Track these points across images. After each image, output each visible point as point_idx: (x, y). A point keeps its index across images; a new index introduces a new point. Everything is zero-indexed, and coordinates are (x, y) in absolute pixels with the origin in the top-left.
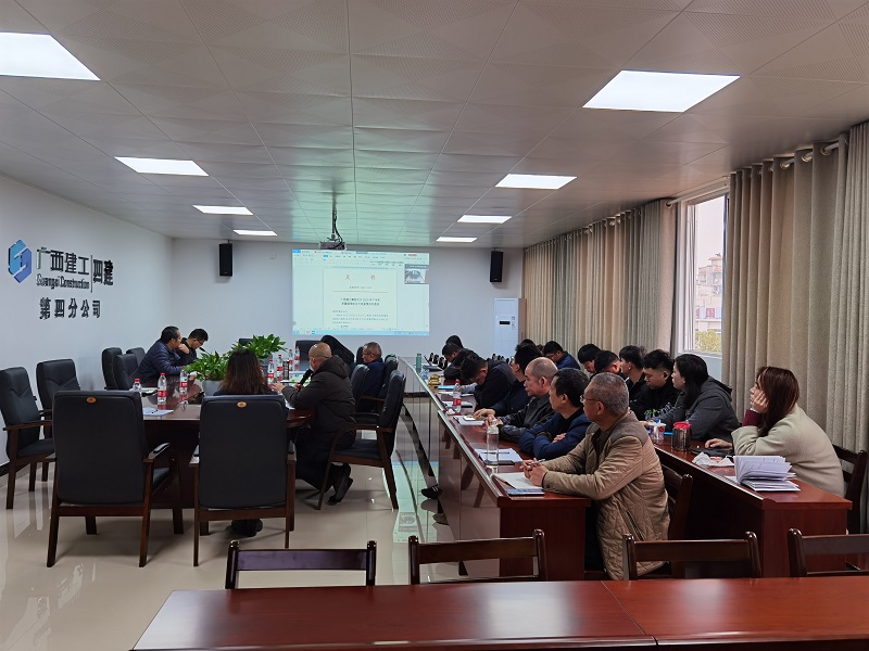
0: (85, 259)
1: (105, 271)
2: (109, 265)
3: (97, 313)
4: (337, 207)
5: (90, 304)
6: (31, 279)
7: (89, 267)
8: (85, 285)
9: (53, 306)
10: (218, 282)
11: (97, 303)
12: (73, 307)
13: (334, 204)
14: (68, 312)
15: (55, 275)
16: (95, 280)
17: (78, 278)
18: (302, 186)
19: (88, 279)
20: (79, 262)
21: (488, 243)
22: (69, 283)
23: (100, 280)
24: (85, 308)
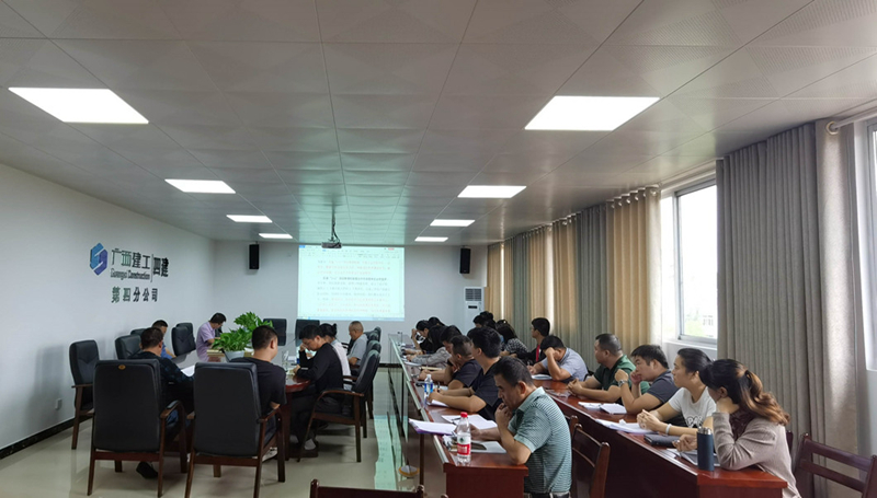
0: (147, 257)
1: (162, 266)
2: (166, 261)
3: (155, 298)
4: (336, 215)
5: (150, 291)
6: (107, 272)
7: (151, 263)
8: (146, 277)
9: (122, 293)
10: (249, 274)
11: (155, 290)
12: (137, 294)
13: (333, 213)
14: (133, 297)
15: (125, 269)
16: (155, 273)
17: (141, 271)
18: (307, 200)
19: (149, 272)
20: (143, 260)
21: (459, 242)
22: (135, 276)
23: (158, 273)
24: (146, 294)
